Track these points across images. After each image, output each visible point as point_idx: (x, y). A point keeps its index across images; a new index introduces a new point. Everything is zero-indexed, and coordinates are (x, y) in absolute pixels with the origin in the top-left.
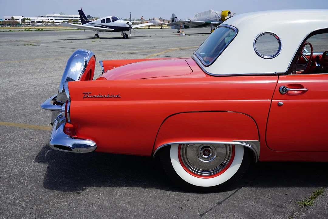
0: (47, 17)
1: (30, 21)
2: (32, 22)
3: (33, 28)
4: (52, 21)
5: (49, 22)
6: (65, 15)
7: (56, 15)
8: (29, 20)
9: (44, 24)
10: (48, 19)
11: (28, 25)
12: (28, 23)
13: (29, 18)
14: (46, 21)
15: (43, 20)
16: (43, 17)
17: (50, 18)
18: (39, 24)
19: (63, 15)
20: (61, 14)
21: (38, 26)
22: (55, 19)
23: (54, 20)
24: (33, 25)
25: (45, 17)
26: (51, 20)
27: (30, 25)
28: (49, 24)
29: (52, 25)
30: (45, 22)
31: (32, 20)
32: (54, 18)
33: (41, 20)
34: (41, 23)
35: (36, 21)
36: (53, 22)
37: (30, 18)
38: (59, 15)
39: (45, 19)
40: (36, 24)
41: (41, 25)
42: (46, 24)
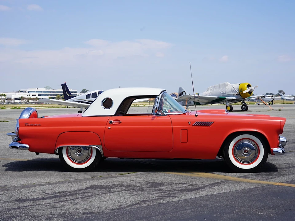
0: (29, 92)
1: (5, 98)
2: (8, 99)
3: (9, 106)
4: (34, 97)
5: (30, 99)
6: (52, 89)
7: (40, 90)
8: (5, 95)
9: (23, 101)
10: (30, 95)
11: (3, 103)
12: (3, 100)
13: (4, 93)
14: (27, 97)
15: (23, 96)
16: (23, 92)
17: (32, 94)
18: (16, 101)
19: (49, 89)
20: (46, 88)
21: (15, 103)
22: (39, 95)
23: (37, 96)
24: (9, 103)
25: (26, 92)
26: (33, 95)
27: (5, 102)
28: (30, 101)
29: (34, 102)
30: (25, 98)
31: (7, 97)
32: (37, 94)
33: (20, 96)
34: (19, 100)
35: (13, 97)
36: (36, 99)
37: (6, 94)
38: (44, 90)
39: (25, 95)
40: (13, 101)
41: (19, 102)
42: (27, 101)
